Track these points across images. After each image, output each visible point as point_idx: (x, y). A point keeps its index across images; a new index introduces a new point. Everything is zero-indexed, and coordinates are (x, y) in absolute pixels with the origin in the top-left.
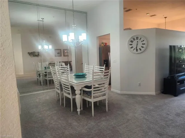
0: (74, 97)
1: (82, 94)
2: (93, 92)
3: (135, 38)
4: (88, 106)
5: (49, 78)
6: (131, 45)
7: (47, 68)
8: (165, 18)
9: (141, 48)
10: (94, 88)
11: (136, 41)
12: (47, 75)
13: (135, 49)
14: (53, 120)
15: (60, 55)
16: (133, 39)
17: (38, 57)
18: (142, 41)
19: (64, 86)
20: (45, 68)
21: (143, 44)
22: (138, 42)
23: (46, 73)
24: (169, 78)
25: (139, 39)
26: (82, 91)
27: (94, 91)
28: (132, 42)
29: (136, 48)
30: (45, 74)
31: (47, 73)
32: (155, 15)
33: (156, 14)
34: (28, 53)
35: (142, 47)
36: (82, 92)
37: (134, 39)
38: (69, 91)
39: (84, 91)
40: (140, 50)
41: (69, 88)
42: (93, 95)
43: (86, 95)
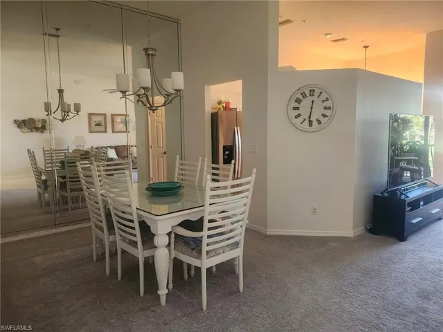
0: (148, 253)
1: (172, 246)
2: (205, 241)
3: (307, 93)
4: (186, 276)
5: (71, 191)
6: (297, 108)
7: (66, 165)
8: (364, 47)
9: (322, 119)
10: (210, 229)
11: (310, 99)
12: (68, 184)
13: (305, 120)
14: (85, 325)
15: (104, 130)
16: (301, 94)
17: (42, 132)
18: (323, 101)
19: (119, 222)
20: (62, 163)
21: (325, 108)
22: (313, 101)
23: (64, 177)
24: (386, 195)
25: (316, 93)
26: (173, 236)
27: (209, 237)
28: (298, 101)
29: (310, 117)
30: (61, 183)
31: (67, 180)
32: (344, 39)
33: (346, 37)
34: (15, 121)
35: (324, 116)
36: (173, 240)
37: (304, 95)
38: (135, 236)
39: (177, 236)
40: (319, 122)
41: (133, 228)
42: (205, 249)
43: (185, 248)
